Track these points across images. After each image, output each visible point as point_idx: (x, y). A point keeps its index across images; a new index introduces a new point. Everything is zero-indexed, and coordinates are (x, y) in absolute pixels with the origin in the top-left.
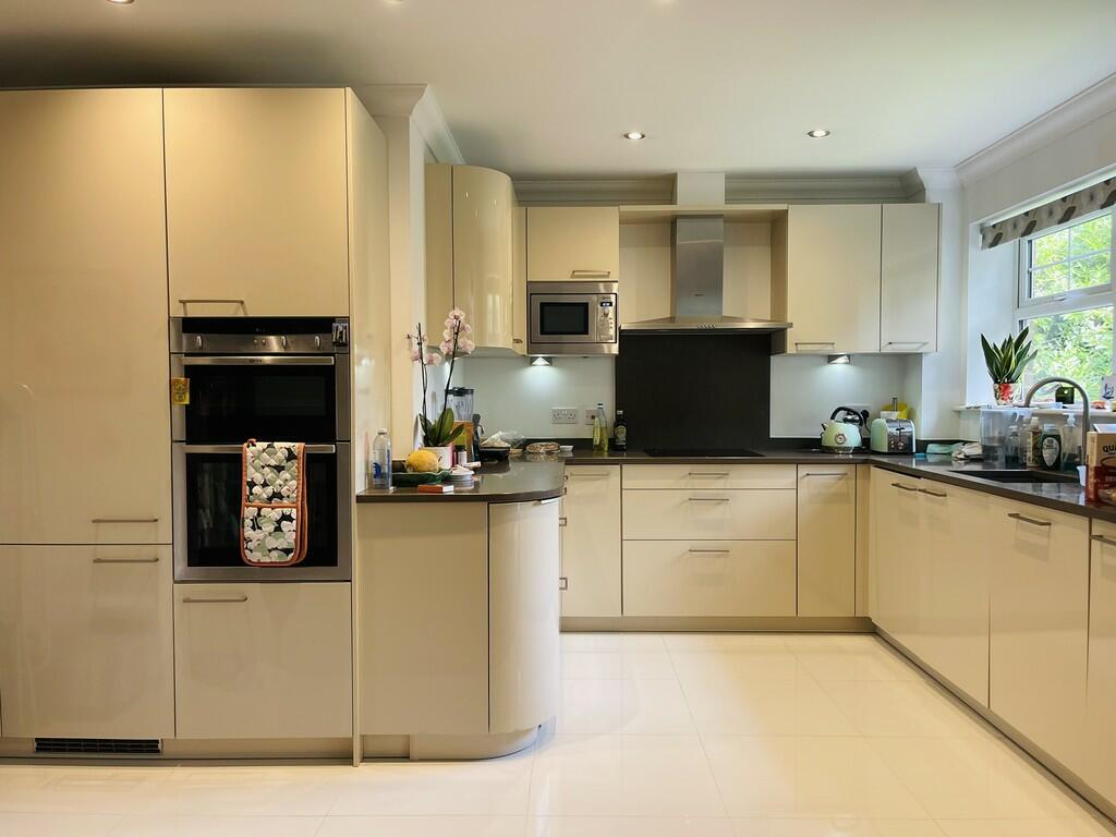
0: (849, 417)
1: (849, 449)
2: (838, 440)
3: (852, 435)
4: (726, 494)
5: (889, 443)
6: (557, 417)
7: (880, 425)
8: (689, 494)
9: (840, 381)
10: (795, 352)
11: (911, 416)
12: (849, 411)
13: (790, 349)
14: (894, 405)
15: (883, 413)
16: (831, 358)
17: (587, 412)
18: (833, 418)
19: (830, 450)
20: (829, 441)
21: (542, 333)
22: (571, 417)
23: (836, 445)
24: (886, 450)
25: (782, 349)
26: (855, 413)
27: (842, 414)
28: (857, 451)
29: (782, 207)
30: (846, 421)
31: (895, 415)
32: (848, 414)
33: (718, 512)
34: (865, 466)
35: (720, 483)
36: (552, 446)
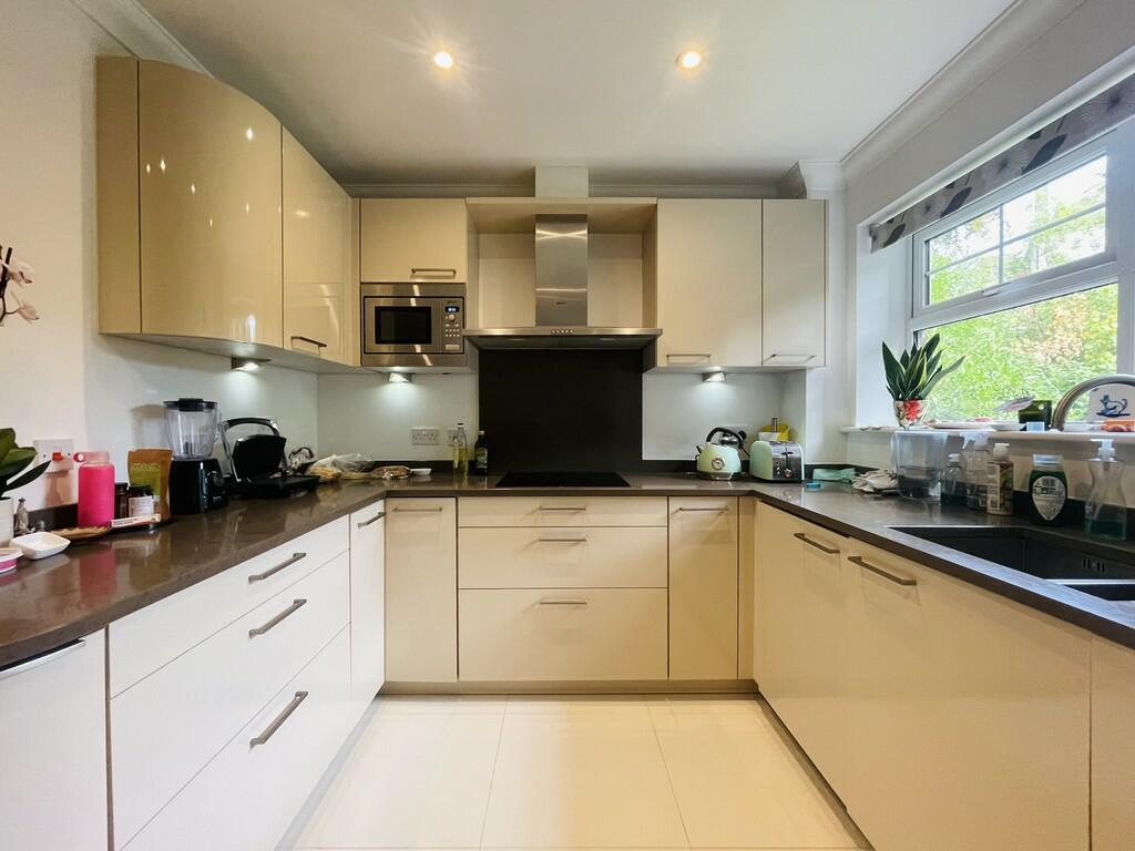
0: (726, 439)
1: (727, 475)
2: (716, 465)
3: (730, 459)
4: (583, 533)
5: (775, 469)
6: (417, 437)
7: (764, 449)
8: (539, 534)
9: (715, 399)
10: (665, 365)
11: (792, 437)
12: (726, 432)
13: (661, 362)
14: (774, 426)
15: (762, 434)
16: (706, 376)
17: (450, 432)
18: (709, 440)
19: (705, 477)
20: (705, 466)
21: (377, 342)
22: (432, 437)
23: (713, 471)
24: (771, 477)
25: (652, 363)
26: (732, 434)
27: (718, 435)
28: (737, 477)
29: (652, 201)
30: (723, 443)
31: (776, 437)
32: (724, 436)
33: (574, 555)
34: (748, 500)
35: (577, 519)
36: (401, 471)
